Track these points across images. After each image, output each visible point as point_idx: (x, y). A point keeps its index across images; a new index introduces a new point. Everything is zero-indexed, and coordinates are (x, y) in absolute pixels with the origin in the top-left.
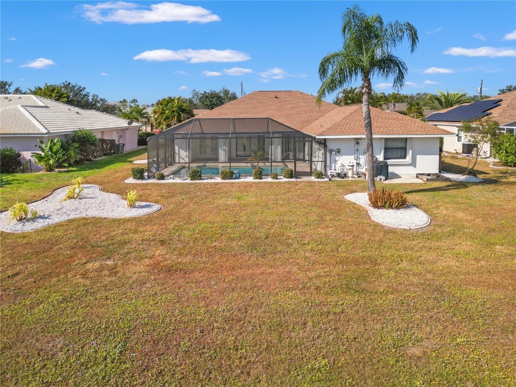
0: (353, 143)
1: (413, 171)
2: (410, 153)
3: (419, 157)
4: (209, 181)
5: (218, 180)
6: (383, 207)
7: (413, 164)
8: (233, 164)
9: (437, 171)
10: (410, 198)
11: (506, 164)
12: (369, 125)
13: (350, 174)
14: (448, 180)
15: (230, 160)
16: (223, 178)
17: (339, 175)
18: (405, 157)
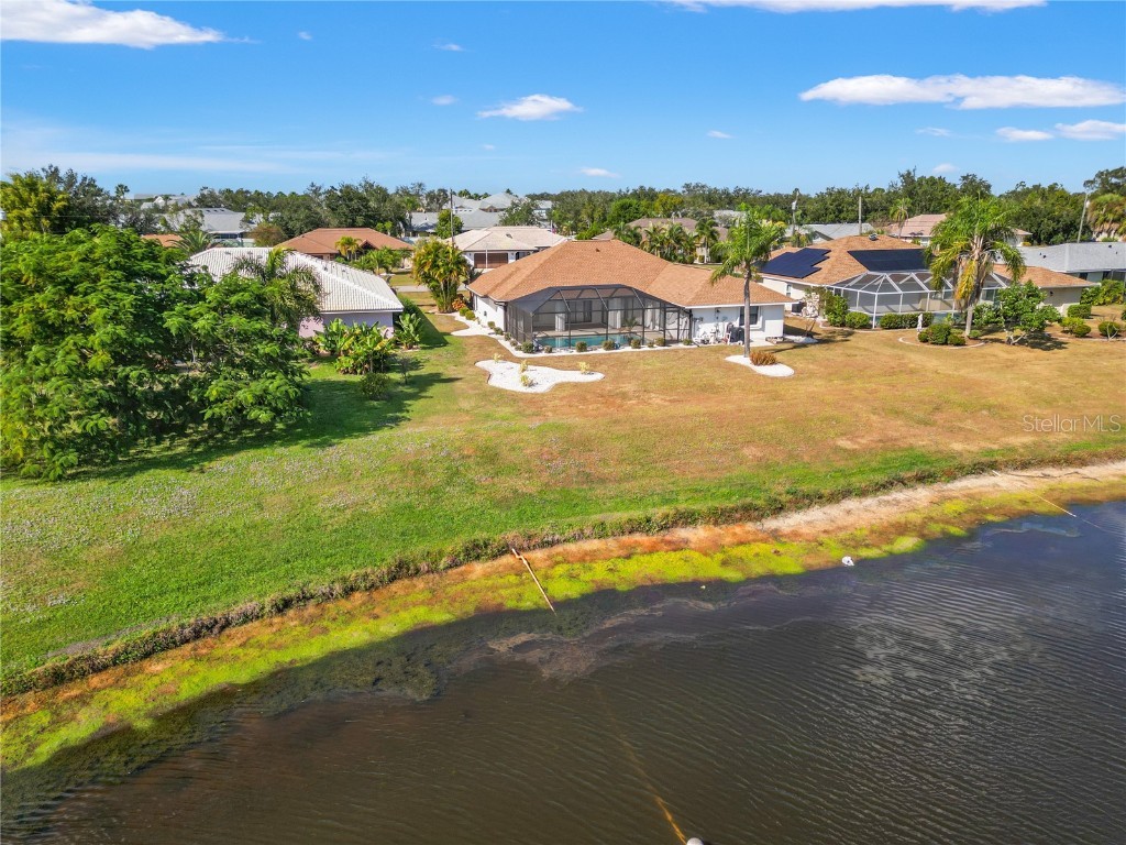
0: (713, 313)
1: (762, 335)
2: (760, 319)
3: (767, 322)
4: (594, 352)
5: (602, 351)
6: (761, 364)
7: (763, 329)
8: (573, 333)
9: (781, 334)
10: (778, 356)
11: (834, 324)
12: (747, 294)
13: (712, 340)
14: (792, 342)
15: (566, 329)
16: (607, 349)
17: (703, 342)
18: (756, 323)
